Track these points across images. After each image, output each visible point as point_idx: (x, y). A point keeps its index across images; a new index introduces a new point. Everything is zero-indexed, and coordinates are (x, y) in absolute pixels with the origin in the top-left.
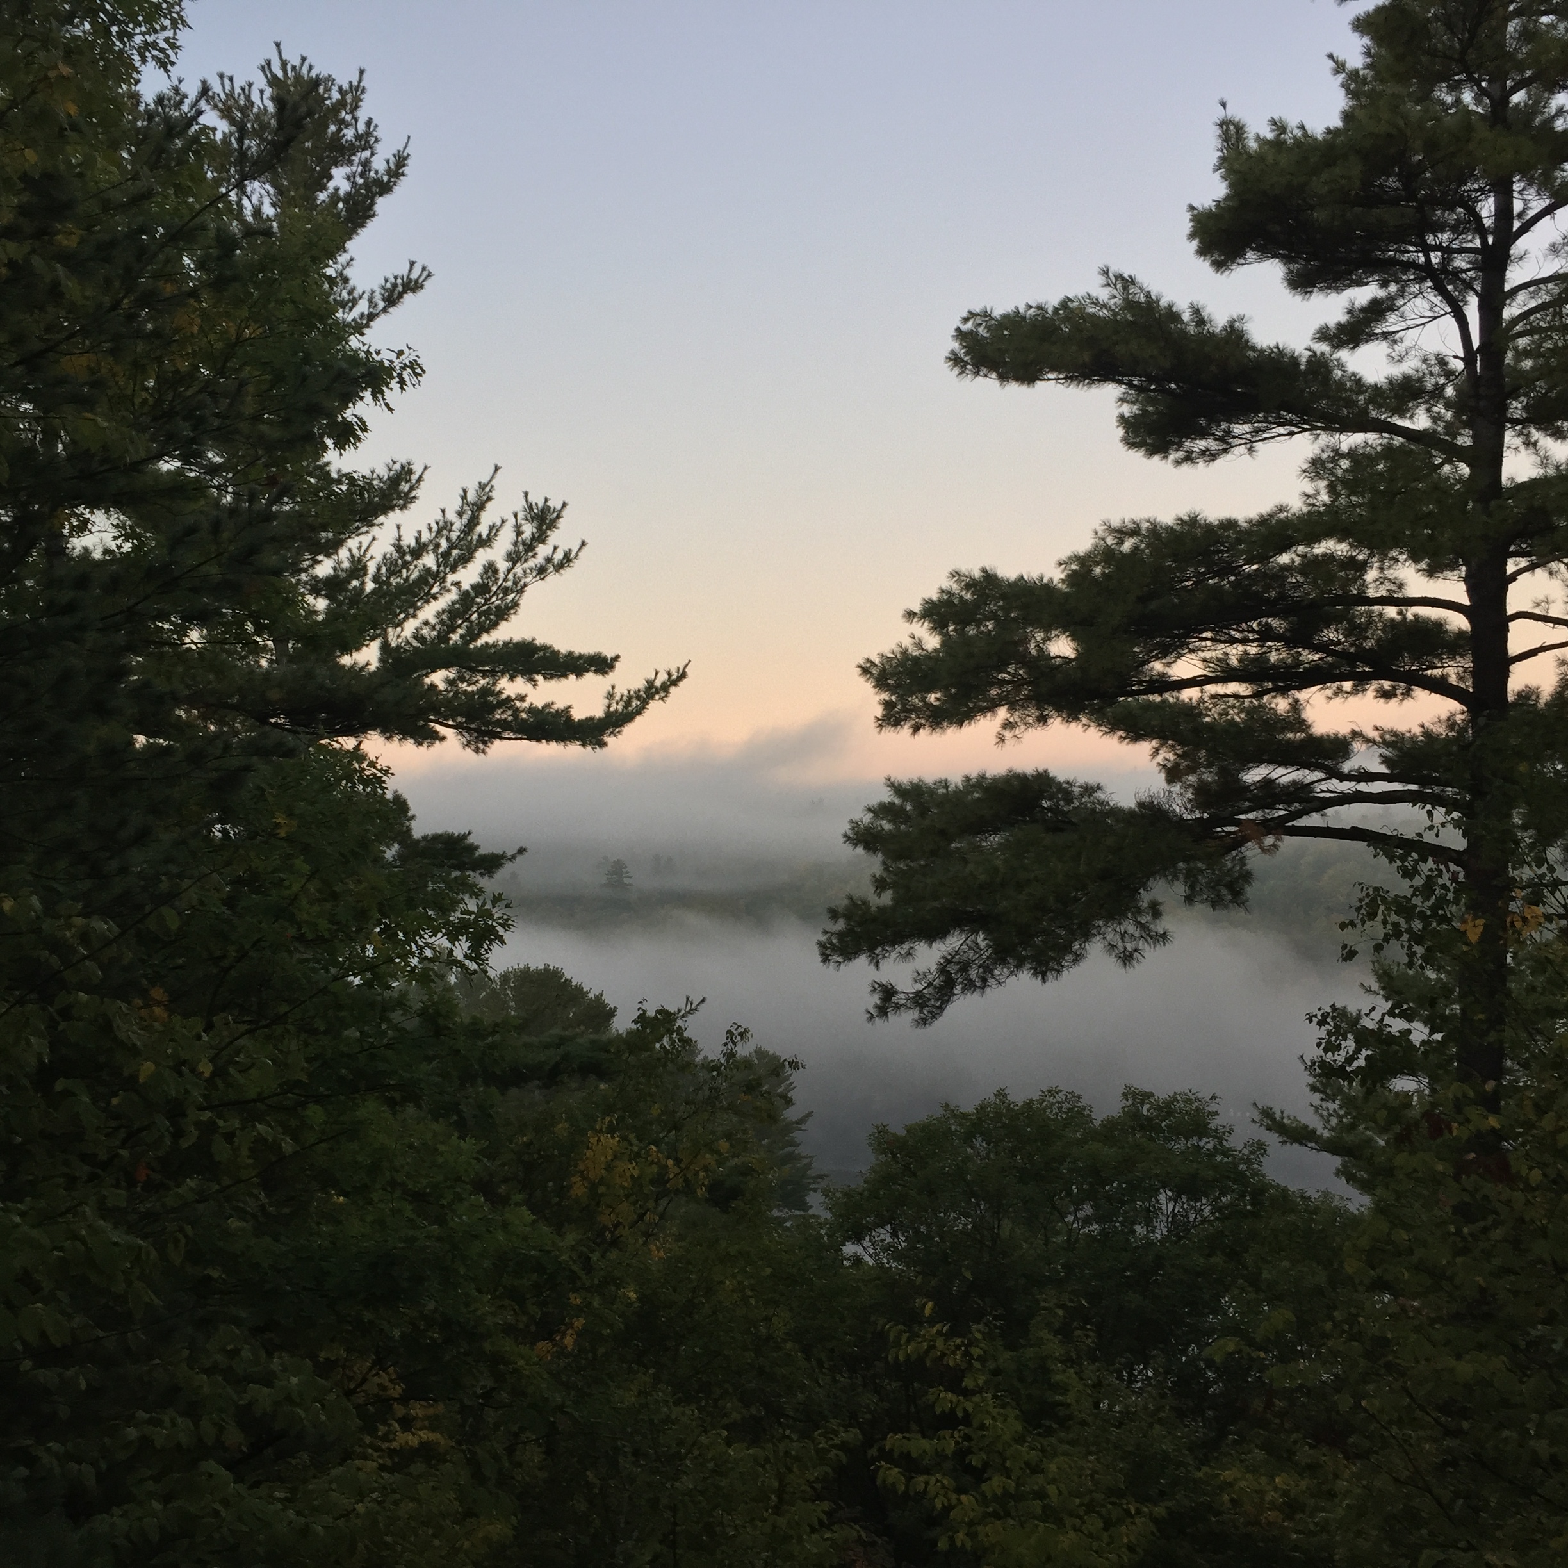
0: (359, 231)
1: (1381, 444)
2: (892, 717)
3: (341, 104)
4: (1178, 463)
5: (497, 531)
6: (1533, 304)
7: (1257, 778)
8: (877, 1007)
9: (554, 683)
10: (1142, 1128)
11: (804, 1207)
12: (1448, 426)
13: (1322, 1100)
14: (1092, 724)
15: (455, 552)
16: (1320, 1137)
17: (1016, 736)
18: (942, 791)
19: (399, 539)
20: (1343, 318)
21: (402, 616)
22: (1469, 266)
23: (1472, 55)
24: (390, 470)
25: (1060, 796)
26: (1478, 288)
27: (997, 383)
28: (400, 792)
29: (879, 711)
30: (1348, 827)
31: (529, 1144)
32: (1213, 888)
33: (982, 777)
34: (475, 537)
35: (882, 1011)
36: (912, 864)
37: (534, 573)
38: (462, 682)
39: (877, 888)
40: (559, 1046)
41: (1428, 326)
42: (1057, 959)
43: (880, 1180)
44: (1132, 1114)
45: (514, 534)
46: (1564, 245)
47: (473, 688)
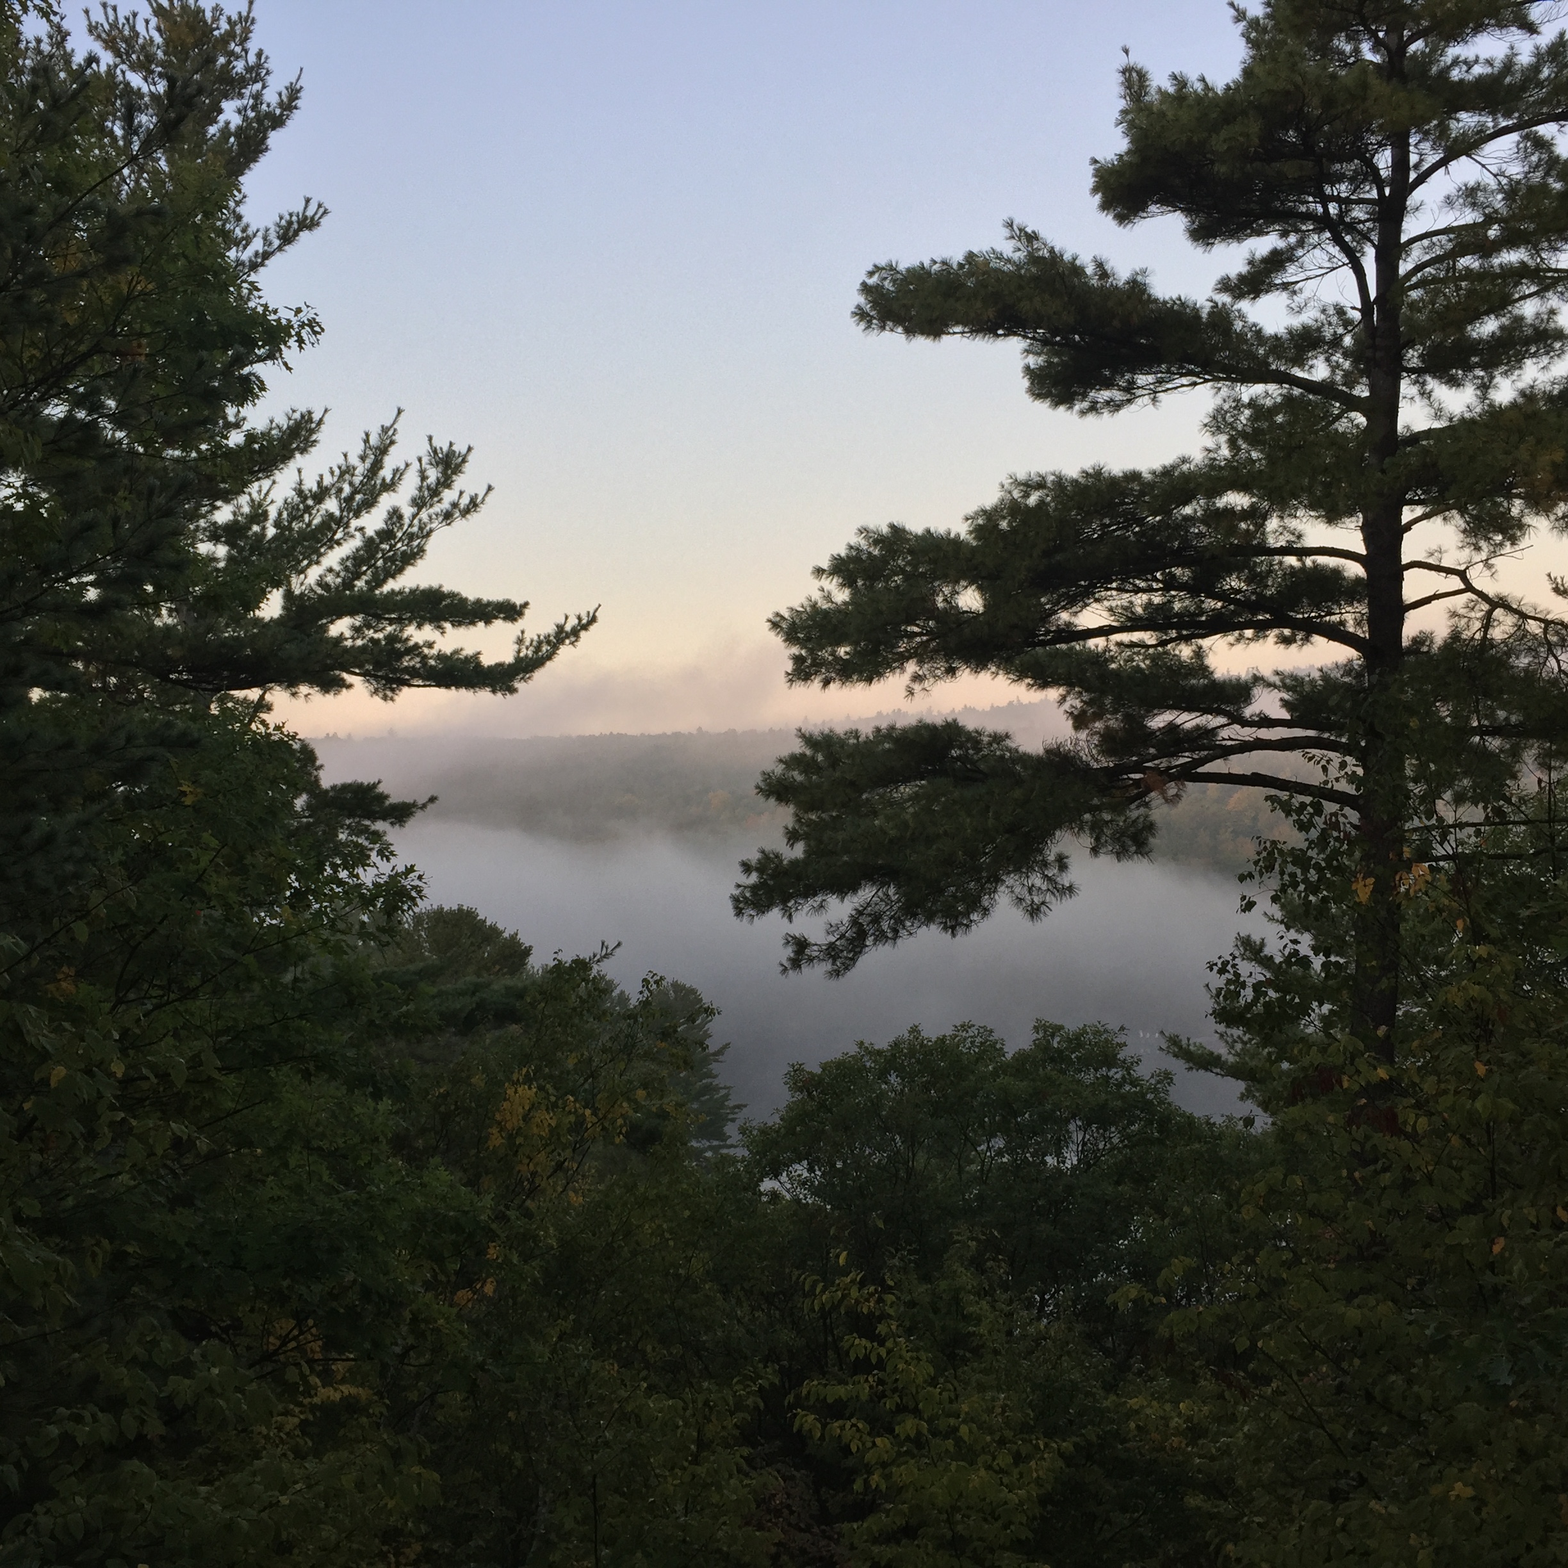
0: (252, 166)
1: (1281, 395)
2: (802, 671)
3: (230, 35)
4: (1083, 413)
5: (401, 474)
6: (1427, 257)
7: (1162, 725)
8: (790, 959)
9: (462, 630)
10: (1053, 1060)
11: (722, 1137)
12: (1347, 375)
13: (1227, 1028)
14: (1001, 672)
15: (358, 497)
16: (1226, 1061)
17: (924, 689)
18: (852, 741)
19: (301, 483)
20: (1244, 269)
21: (305, 562)
22: (1367, 216)
23: (1369, 8)
24: (290, 419)
25: (969, 745)
26: (1375, 238)
27: (904, 336)
28: (307, 741)
29: (789, 666)
31: (446, 1096)
32: (1118, 839)
33: (892, 728)
34: (379, 482)
35: (796, 963)
36: (823, 815)
37: (441, 519)
38: (369, 629)
39: (789, 840)
40: (474, 993)
41: (1326, 276)
42: (967, 914)
43: (796, 1118)
44: (1042, 1047)
45: (419, 479)
46: (1459, 197)
47: (380, 636)
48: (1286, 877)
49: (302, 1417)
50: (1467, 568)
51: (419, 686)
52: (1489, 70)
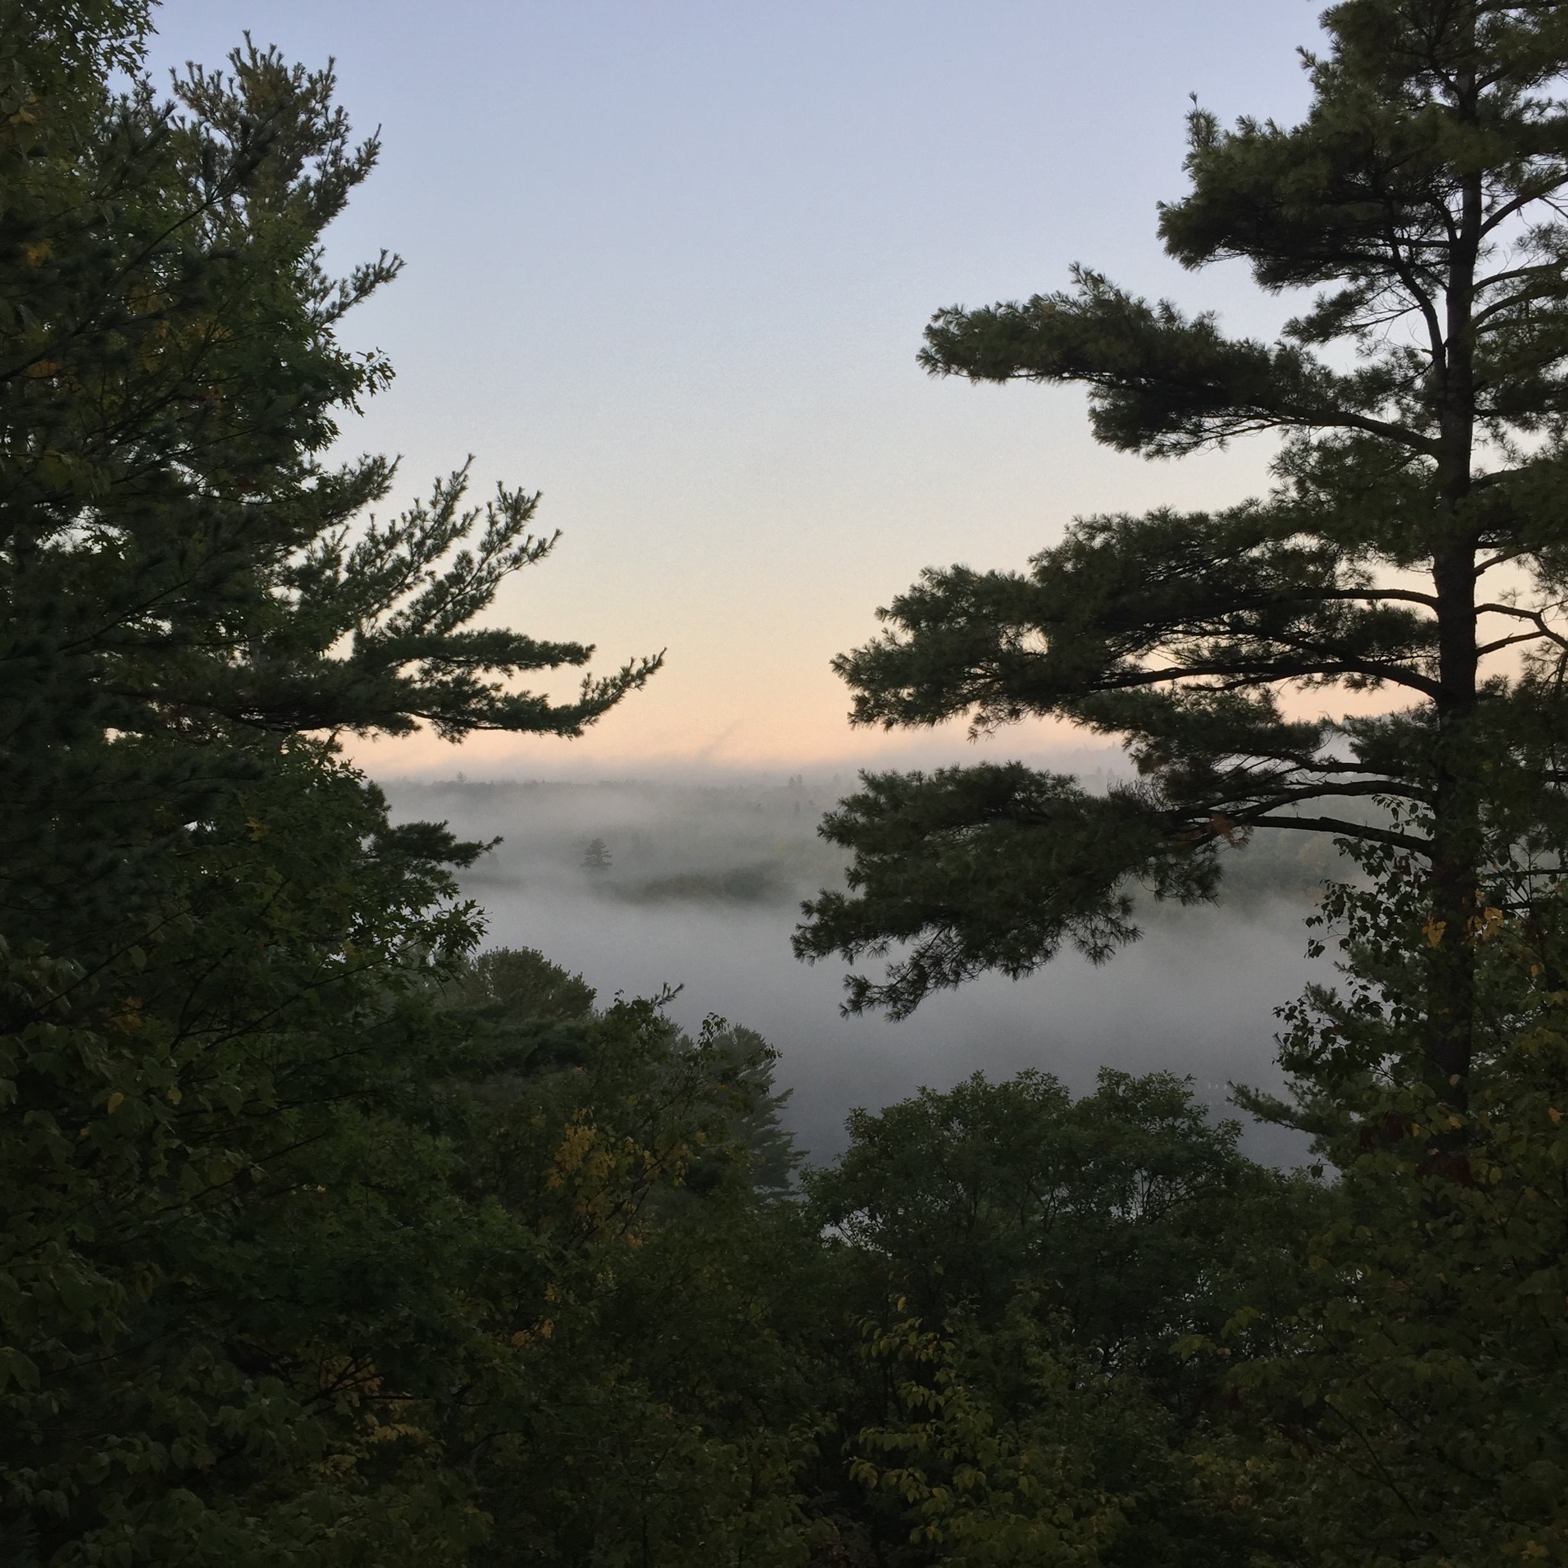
0: (330, 220)
1: (1350, 437)
2: (864, 713)
3: (311, 92)
4: (1149, 456)
5: (472, 520)
6: (1498, 299)
7: (1229, 769)
8: (850, 1001)
9: (529, 673)
10: (1117, 1109)
11: (784, 1183)
12: (1418, 417)
13: (1296, 1078)
14: (1065, 715)
15: (429, 542)
16: (1295, 1114)
17: (988, 731)
18: (915, 783)
19: (373, 528)
20: (1313, 312)
21: (376, 606)
22: (1438, 259)
23: (1439, 50)
24: (362, 464)
25: (1033, 788)
26: (1447, 281)
27: (969, 380)
28: (375, 784)
29: (852, 707)
31: (506, 1136)
32: (1184, 883)
33: (955, 770)
34: (449, 527)
35: (856, 1005)
36: (885, 857)
37: (509, 563)
38: (437, 672)
39: (851, 881)
40: (536, 1034)
41: (1397, 319)
42: (1029, 957)
43: (858, 1163)
44: (1107, 1095)
45: (488, 524)
46: (1532, 239)
47: (448, 678)
48: (1355, 922)
49: (359, 1455)
50: (1542, 611)
51: (486, 728)
52: (1562, 113)
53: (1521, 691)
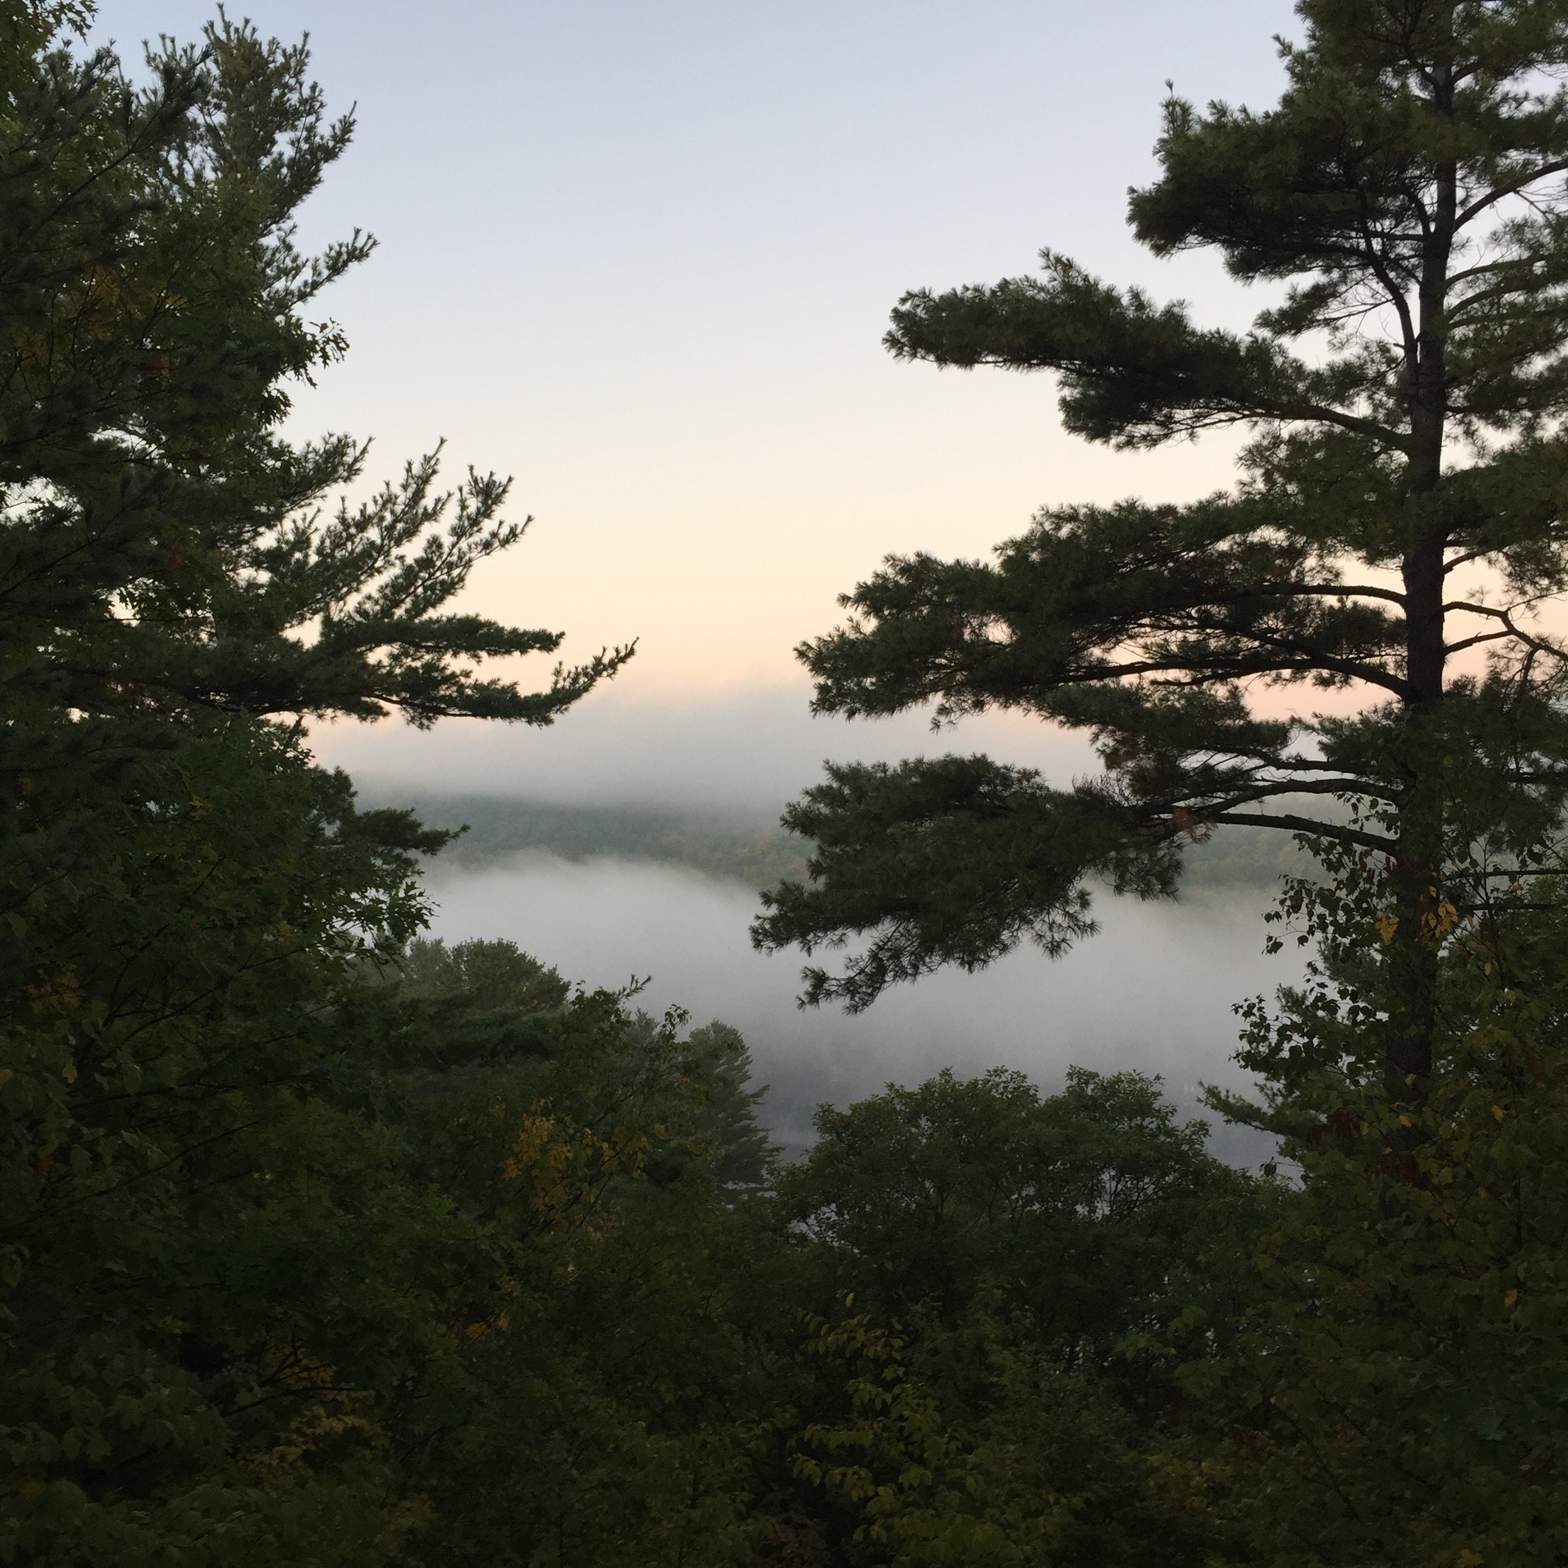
0: (304, 197)
1: (1321, 432)
2: (826, 701)
3: (286, 67)
4: (1119, 447)
5: (443, 504)
6: (1470, 294)
7: (1196, 765)
8: (807, 993)
10: (1086, 1107)
11: (759, 1179)
12: (1390, 413)
13: (1267, 1079)
14: (1033, 709)
15: (400, 526)
16: (1265, 1115)
17: (951, 722)
18: (880, 775)
19: (344, 512)
20: (1285, 304)
21: (345, 589)
22: (1412, 253)
23: (1415, 40)
24: (326, 443)
25: (998, 782)
26: (1420, 274)
27: (935, 365)
28: (342, 768)
29: (814, 695)
30: (1282, 816)
31: (464, 1126)
32: (1143, 878)
33: (920, 762)
34: (421, 511)
35: (813, 998)
36: (847, 849)
37: (480, 548)
38: (407, 657)
39: (812, 873)
40: (501, 1025)
41: (1369, 313)
42: (984, 949)
43: (825, 1159)
44: (1076, 1094)
45: (459, 509)
46: (1505, 233)
47: (418, 664)
48: (1315, 918)
49: (305, 1447)
50: (1509, 609)
51: (455, 715)
52: (1539, 108)
53: (1487, 688)
